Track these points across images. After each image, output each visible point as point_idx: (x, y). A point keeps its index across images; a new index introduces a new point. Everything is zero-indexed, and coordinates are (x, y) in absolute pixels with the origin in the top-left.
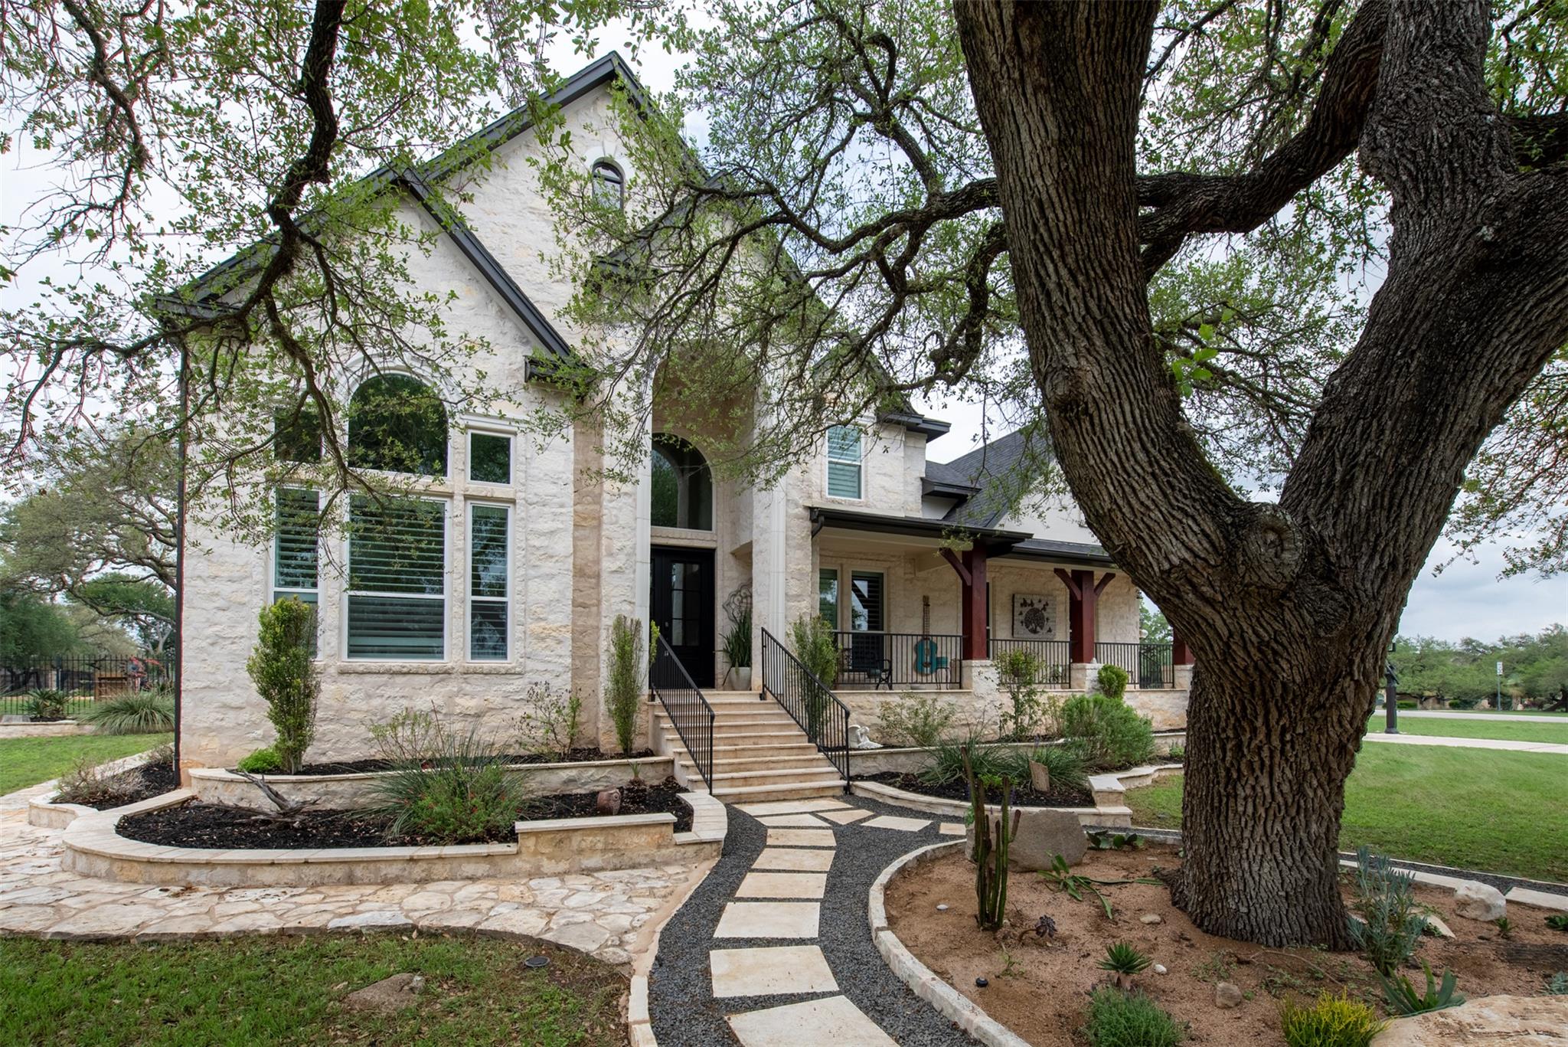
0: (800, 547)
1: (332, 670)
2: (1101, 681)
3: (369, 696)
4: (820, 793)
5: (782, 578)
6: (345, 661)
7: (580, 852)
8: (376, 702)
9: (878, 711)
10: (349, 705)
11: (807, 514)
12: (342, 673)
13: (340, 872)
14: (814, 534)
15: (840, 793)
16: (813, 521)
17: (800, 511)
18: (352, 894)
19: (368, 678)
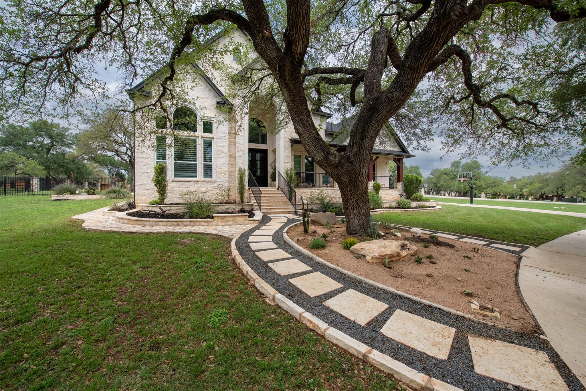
0: (288, 149)
1: (170, 181)
2: (374, 187)
3: (179, 187)
4: (289, 212)
5: (283, 157)
6: (173, 178)
7: (227, 221)
8: (181, 189)
9: (310, 194)
10: (174, 189)
11: (290, 141)
12: (173, 181)
13: (176, 223)
14: (292, 146)
15: (294, 213)
16: (291, 142)
17: (288, 140)
18: (179, 227)
19: (179, 183)
